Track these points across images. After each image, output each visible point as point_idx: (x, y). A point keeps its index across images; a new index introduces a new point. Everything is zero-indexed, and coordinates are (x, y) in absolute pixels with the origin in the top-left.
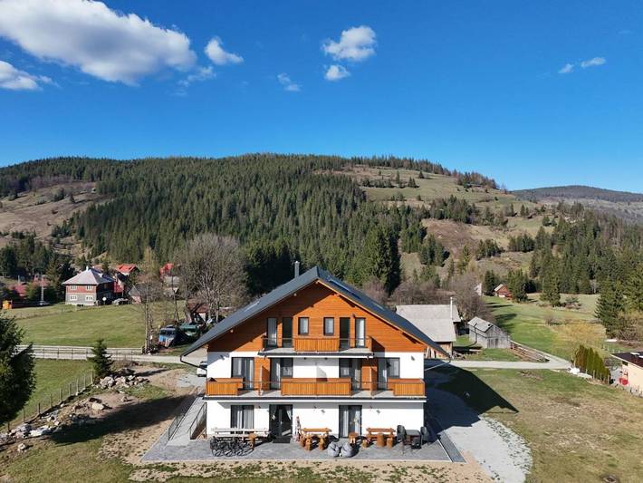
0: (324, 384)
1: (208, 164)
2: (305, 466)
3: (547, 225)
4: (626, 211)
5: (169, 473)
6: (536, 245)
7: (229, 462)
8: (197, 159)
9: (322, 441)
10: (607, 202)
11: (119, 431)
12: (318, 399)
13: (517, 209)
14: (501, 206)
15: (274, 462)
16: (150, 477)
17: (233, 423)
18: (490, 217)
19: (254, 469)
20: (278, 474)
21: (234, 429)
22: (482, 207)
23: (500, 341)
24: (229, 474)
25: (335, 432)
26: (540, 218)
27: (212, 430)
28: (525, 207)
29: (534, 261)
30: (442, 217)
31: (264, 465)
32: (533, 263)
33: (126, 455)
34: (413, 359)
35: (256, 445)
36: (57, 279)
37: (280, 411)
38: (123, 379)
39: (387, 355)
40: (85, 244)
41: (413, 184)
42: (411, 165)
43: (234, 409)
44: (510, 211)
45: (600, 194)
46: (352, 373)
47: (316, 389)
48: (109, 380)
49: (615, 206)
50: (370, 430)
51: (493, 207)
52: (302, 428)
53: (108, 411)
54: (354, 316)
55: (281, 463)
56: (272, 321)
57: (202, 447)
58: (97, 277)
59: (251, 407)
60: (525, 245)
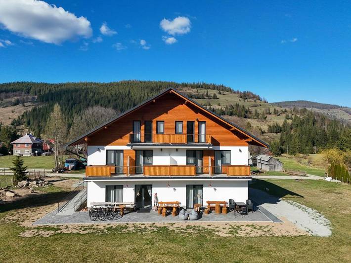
0: (176, 168)
1: (102, 86)
2: (163, 226)
3: (288, 119)
4: (327, 114)
5: (53, 232)
6: (283, 129)
7: (102, 224)
8: (95, 83)
9: (174, 210)
10: (317, 109)
11: (22, 208)
12: (171, 178)
13: (272, 111)
14: (263, 109)
15: (138, 223)
16: (38, 234)
17: (107, 199)
18: (257, 115)
19: (122, 228)
20: (141, 231)
21: (108, 203)
22: (253, 109)
23: (276, 167)
24: (102, 231)
25: (183, 204)
26: (284, 115)
27: (91, 203)
28: (276, 109)
29: (281, 137)
30: (231, 114)
31: (130, 226)
32: (281, 139)
33: (23, 221)
34: (240, 151)
35: (124, 214)
36: (9, 141)
37: (143, 190)
38: (35, 182)
39: (222, 148)
40: (30, 129)
41: (215, 97)
42: (214, 87)
43: (108, 189)
44: (268, 111)
45: (314, 105)
46: (196, 162)
47: (170, 171)
48: (25, 183)
49: (321, 111)
50: (209, 203)
51: (258, 110)
52: (159, 201)
53: (18, 198)
54: (198, 120)
55: (144, 224)
56: (136, 124)
57: (83, 216)
58: (32, 140)
59: (122, 187)
60: (276, 129)
